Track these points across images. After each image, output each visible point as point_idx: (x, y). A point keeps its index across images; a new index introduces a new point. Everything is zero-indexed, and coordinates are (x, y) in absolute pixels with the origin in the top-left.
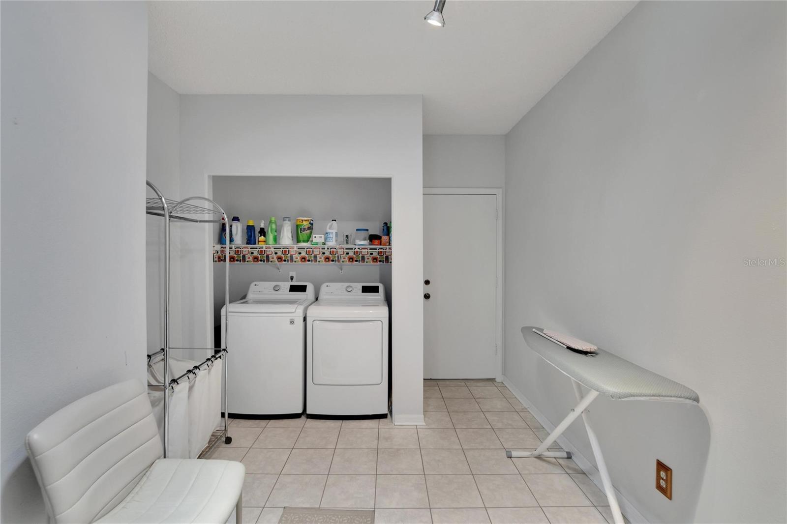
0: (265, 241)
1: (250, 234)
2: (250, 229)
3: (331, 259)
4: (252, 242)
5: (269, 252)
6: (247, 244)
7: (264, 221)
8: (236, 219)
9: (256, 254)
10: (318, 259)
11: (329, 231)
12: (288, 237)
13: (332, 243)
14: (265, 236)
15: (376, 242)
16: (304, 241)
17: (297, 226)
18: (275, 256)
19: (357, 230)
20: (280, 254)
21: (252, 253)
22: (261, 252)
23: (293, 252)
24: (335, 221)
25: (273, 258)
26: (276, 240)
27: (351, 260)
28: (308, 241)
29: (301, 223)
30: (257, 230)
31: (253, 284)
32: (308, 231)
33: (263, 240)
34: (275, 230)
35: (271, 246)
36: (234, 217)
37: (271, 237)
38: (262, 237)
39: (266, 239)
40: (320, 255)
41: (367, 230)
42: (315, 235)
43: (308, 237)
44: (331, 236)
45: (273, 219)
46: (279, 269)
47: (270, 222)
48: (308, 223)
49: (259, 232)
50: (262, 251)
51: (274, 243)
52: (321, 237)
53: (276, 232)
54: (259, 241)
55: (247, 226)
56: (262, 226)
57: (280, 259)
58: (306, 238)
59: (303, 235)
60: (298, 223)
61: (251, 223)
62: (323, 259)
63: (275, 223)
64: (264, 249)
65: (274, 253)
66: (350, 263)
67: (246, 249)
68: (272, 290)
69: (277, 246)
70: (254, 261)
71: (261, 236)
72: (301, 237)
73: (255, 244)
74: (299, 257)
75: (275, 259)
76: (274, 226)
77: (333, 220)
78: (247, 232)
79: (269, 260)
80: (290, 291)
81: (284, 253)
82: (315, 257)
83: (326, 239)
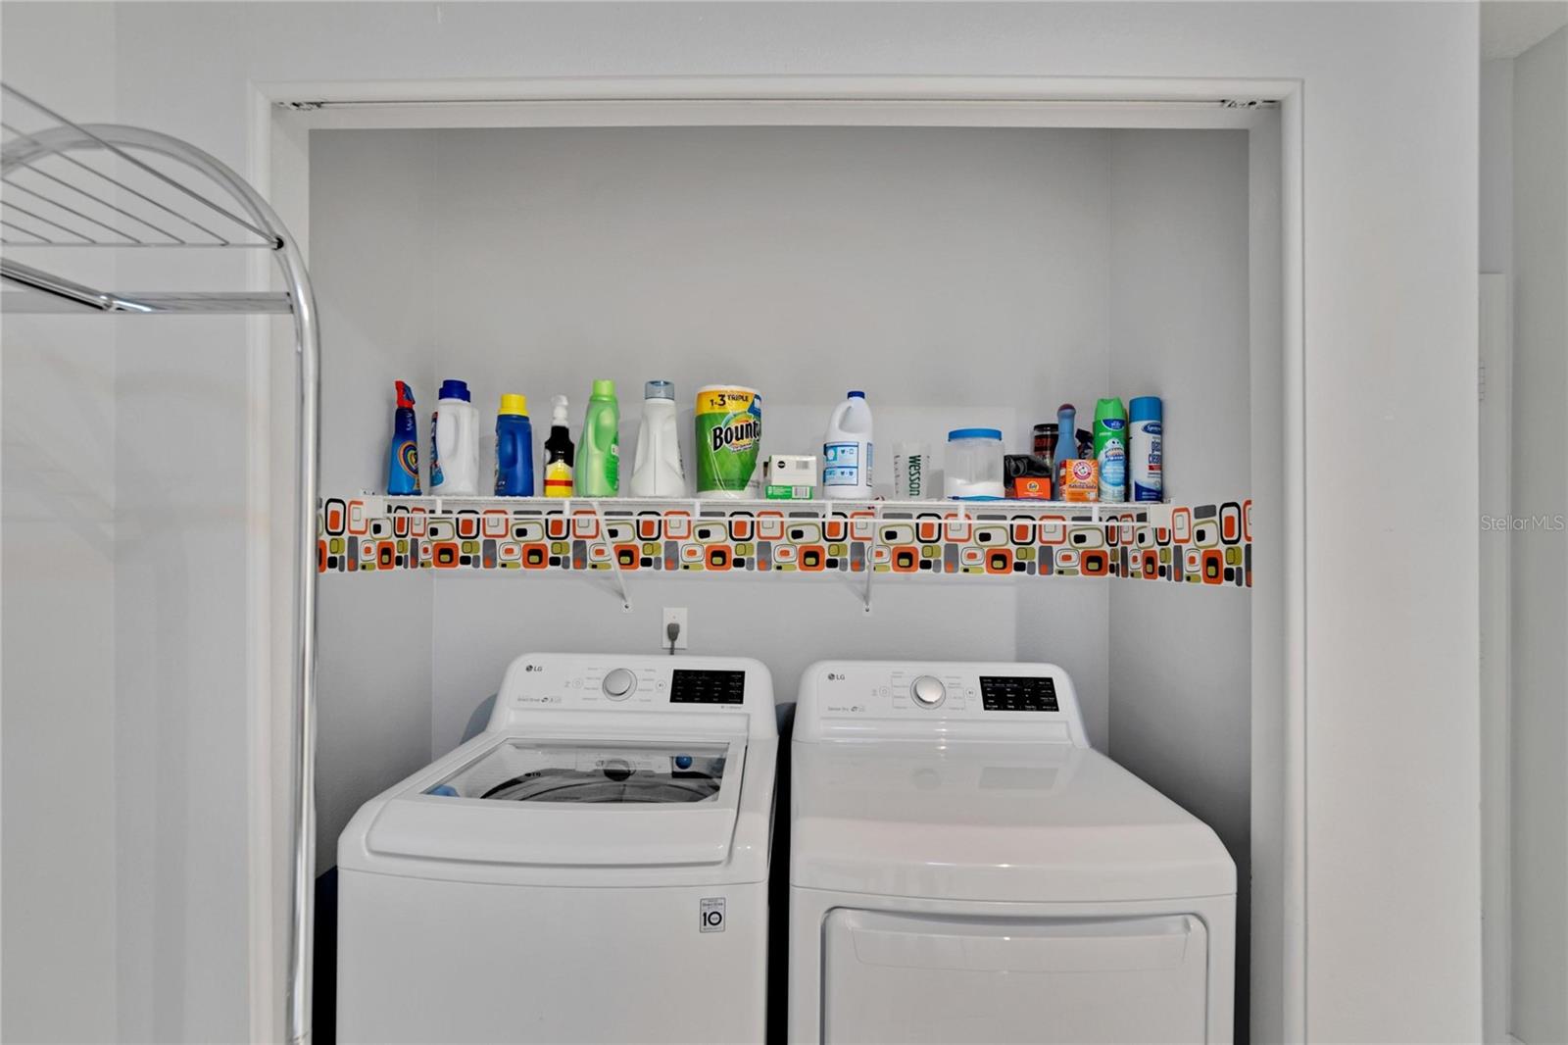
0: (569, 484)
1: (509, 449)
2: (512, 429)
3: (827, 557)
4: (520, 488)
5: (585, 526)
6: (498, 493)
7: (569, 399)
8: (454, 389)
9: (535, 535)
10: (777, 558)
11: (838, 436)
12: (669, 465)
13: (852, 491)
14: (569, 461)
15: (1033, 486)
16: (728, 484)
17: (700, 421)
18: (610, 546)
19: (953, 435)
20: (627, 535)
21: (522, 533)
22: (554, 529)
23: (676, 526)
24: (861, 395)
25: (600, 552)
26: (613, 474)
27: (905, 562)
28: (743, 483)
29: (717, 410)
30: (541, 435)
31: (518, 666)
32: (745, 441)
33: (563, 478)
34: (611, 438)
35: (595, 503)
36: (447, 383)
37: (594, 462)
38: (560, 464)
39: (575, 474)
40: (784, 540)
41: (997, 435)
42: (783, 458)
43: (744, 465)
44: (849, 458)
45: (605, 388)
46: (623, 596)
47: (594, 400)
48: (744, 406)
49: (549, 445)
50: (557, 524)
51: (608, 489)
52: (805, 465)
53: (616, 441)
54: (546, 483)
55: (502, 418)
56: (560, 419)
57: (626, 553)
58: (735, 469)
59: (726, 459)
60: (706, 409)
61: (515, 407)
62: (793, 556)
63: (615, 403)
64: (567, 515)
65: (604, 529)
66: (902, 574)
67: (500, 515)
68: (600, 694)
69: (620, 501)
70: (528, 563)
71: (552, 461)
72: (716, 466)
73: (532, 494)
74: (701, 547)
75: (610, 553)
76: (607, 419)
77: (851, 394)
78: (500, 444)
79: (585, 560)
80: (673, 699)
81: (644, 531)
82: (765, 547)
83: (825, 476)
